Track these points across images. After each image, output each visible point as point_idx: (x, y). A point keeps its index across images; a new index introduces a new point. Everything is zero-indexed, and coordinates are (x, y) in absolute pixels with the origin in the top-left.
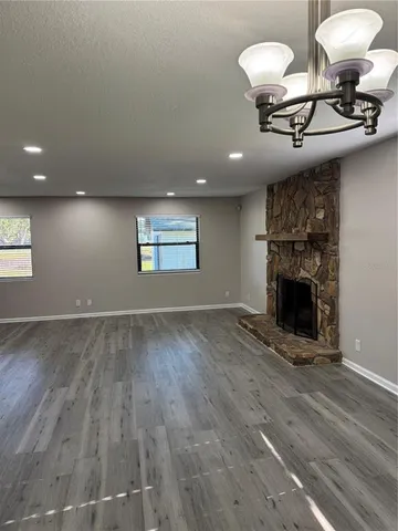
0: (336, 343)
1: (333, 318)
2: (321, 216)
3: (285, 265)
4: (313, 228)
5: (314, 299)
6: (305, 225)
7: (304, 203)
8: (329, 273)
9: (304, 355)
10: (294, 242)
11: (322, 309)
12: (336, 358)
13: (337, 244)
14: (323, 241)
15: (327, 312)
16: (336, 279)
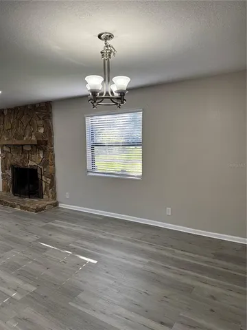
0: (54, 197)
1: (53, 185)
2: (42, 131)
3: (16, 159)
4: (36, 137)
5: (39, 176)
6: (31, 135)
7: (29, 122)
8: (49, 161)
9: (40, 206)
10: (22, 145)
11: (45, 181)
12: (56, 205)
13: (52, 146)
14: (44, 145)
15: (49, 182)
16: (54, 164)
